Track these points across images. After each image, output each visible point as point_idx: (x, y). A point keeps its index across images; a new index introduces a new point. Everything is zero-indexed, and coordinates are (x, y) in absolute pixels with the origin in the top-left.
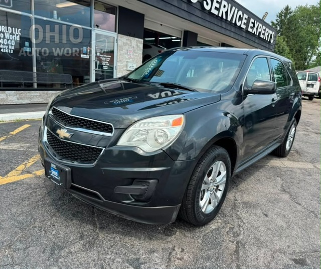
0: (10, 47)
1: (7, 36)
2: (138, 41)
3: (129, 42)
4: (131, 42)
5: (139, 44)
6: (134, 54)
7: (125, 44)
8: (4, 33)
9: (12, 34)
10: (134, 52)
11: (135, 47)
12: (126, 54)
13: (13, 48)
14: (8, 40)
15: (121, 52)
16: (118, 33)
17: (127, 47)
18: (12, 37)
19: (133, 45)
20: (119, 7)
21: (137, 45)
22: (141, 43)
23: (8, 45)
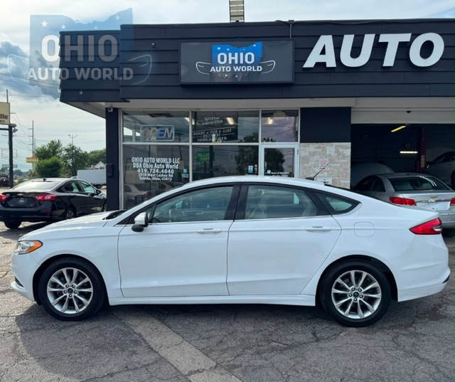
0: (170, 175)
1: (167, 166)
2: (339, 146)
3: (320, 150)
4: (324, 150)
5: (341, 150)
6: (333, 165)
7: (313, 154)
8: (165, 164)
9: (172, 164)
10: (332, 161)
11: (333, 154)
12: (315, 167)
13: (172, 176)
14: (168, 169)
15: (306, 165)
16: (301, 142)
17: (317, 157)
18: (171, 167)
19: (328, 153)
20: (302, 109)
21: (337, 152)
22: (346, 148)
23: (168, 174)
